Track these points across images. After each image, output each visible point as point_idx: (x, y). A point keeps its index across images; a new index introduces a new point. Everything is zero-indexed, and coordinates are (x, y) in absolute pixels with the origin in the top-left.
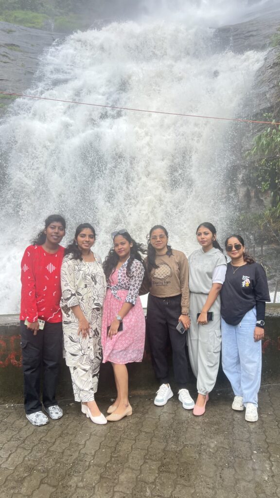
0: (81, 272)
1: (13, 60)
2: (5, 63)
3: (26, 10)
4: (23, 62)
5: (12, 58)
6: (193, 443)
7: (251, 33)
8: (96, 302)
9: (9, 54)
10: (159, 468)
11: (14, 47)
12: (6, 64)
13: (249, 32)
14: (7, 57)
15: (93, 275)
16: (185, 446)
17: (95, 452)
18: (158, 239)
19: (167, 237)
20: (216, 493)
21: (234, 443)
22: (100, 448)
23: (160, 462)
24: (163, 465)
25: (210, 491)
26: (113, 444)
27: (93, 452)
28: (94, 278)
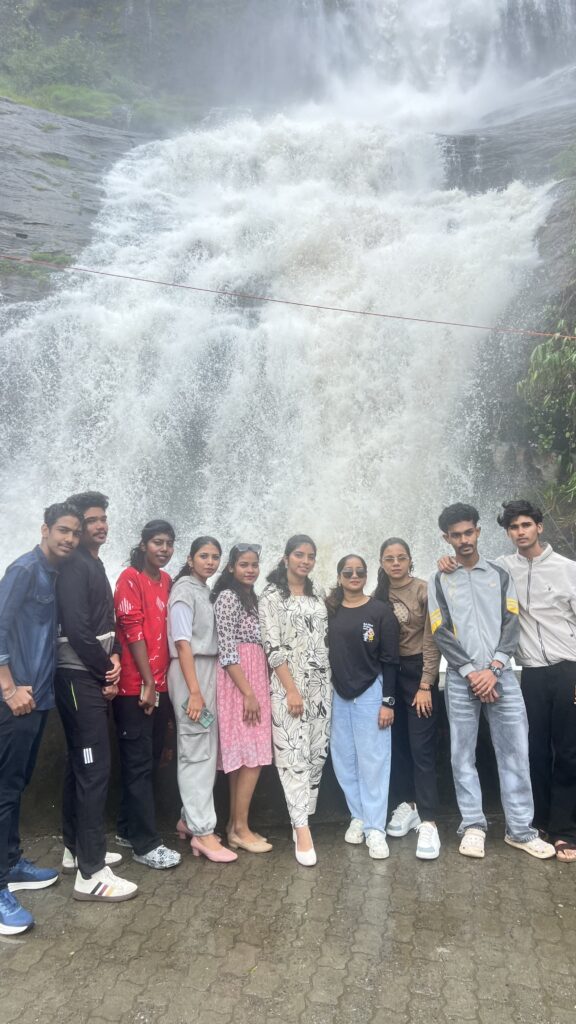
0: (289, 613)
1: (55, 185)
2: (40, 189)
3: (77, 84)
4: (76, 189)
5: (54, 180)
6: (460, 892)
7: (517, 147)
8: (311, 660)
9: (47, 173)
10: (414, 924)
11: (58, 160)
12: (42, 193)
13: (513, 144)
14: (44, 178)
15: (308, 617)
16: (448, 896)
17: (307, 902)
18: (396, 562)
19: (411, 558)
20: (507, 957)
21: (525, 893)
22: (312, 897)
23: (413, 917)
24: (419, 920)
25: (499, 954)
26: (333, 892)
27: (304, 901)
28: (309, 623)
